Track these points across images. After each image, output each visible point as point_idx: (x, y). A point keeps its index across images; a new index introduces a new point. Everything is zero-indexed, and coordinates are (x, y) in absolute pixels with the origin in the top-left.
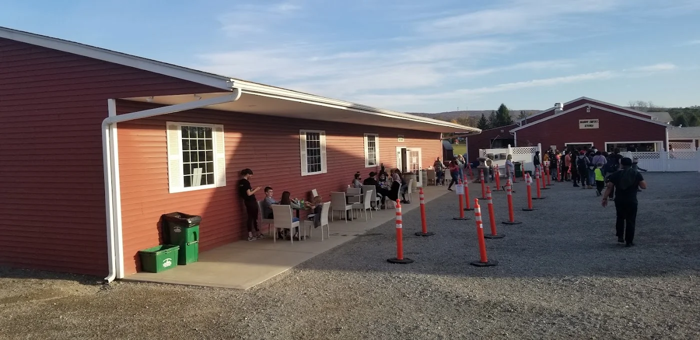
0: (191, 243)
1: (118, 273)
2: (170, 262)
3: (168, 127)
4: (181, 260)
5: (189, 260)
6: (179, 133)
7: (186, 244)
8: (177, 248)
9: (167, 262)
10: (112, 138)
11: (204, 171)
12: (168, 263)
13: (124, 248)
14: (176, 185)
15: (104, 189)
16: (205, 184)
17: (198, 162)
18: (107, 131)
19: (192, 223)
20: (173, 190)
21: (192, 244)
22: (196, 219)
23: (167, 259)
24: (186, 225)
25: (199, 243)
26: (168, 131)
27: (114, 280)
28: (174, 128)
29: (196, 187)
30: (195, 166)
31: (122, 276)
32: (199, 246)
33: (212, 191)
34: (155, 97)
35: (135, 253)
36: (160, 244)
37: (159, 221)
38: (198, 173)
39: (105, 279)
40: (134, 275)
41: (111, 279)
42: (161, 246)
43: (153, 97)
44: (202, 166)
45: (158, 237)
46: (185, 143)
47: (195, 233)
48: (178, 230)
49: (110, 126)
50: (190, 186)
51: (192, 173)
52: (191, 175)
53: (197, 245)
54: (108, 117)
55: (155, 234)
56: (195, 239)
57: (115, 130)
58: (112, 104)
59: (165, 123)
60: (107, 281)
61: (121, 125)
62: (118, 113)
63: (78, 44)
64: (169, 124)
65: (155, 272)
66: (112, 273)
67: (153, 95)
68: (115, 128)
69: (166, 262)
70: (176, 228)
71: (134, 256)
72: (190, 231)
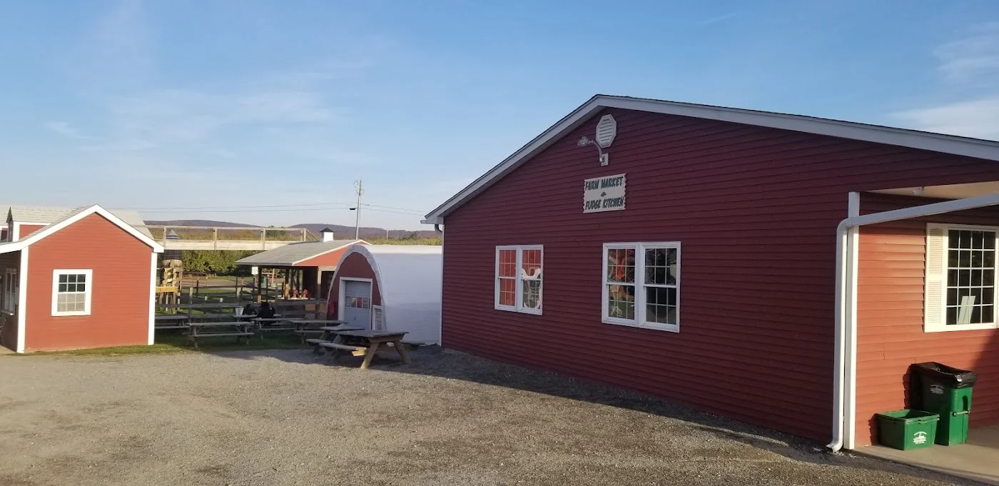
0: (958, 413)
1: (846, 440)
2: (923, 437)
3: (928, 231)
4: (941, 437)
5: (953, 441)
6: (945, 240)
7: (951, 413)
8: (936, 418)
9: (920, 436)
10: (850, 247)
11: (977, 302)
12: (920, 439)
13: (857, 406)
14: (936, 322)
15: (833, 319)
16: (979, 322)
17: (970, 287)
18: (845, 237)
19: (964, 383)
20: (930, 327)
21: (959, 416)
22: (969, 376)
23: (920, 433)
24: (955, 384)
25: (970, 415)
26: (929, 238)
27: (840, 451)
28: (937, 233)
29: (964, 325)
30: (965, 292)
31: (852, 447)
32: (969, 419)
33: (989, 334)
34: (926, 188)
35: (870, 417)
36: (905, 408)
37: (907, 374)
38: (968, 303)
39: (828, 446)
40: (869, 448)
41: (837, 447)
42: (908, 410)
43: (923, 189)
44: (976, 292)
45: (903, 397)
46: (952, 256)
47: (965, 399)
48: (937, 390)
49: (849, 230)
50: (955, 323)
51: (960, 304)
52: (958, 306)
53: (966, 417)
54: (847, 218)
55: (899, 391)
56: (965, 408)
57: (856, 236)
58: (854, 199)
59: (926, 225)
60: (831, 450)
61: (864, 230)
62: (863, 211)
63: (812, 119)
64: (930, 226)
65: (901, 448)
66: (837, 440)
67: (923, 185)
68: (856, 233)
69: (918, 436)
70: (935, 387)
71: (869, 421)
72: (958, 395)
